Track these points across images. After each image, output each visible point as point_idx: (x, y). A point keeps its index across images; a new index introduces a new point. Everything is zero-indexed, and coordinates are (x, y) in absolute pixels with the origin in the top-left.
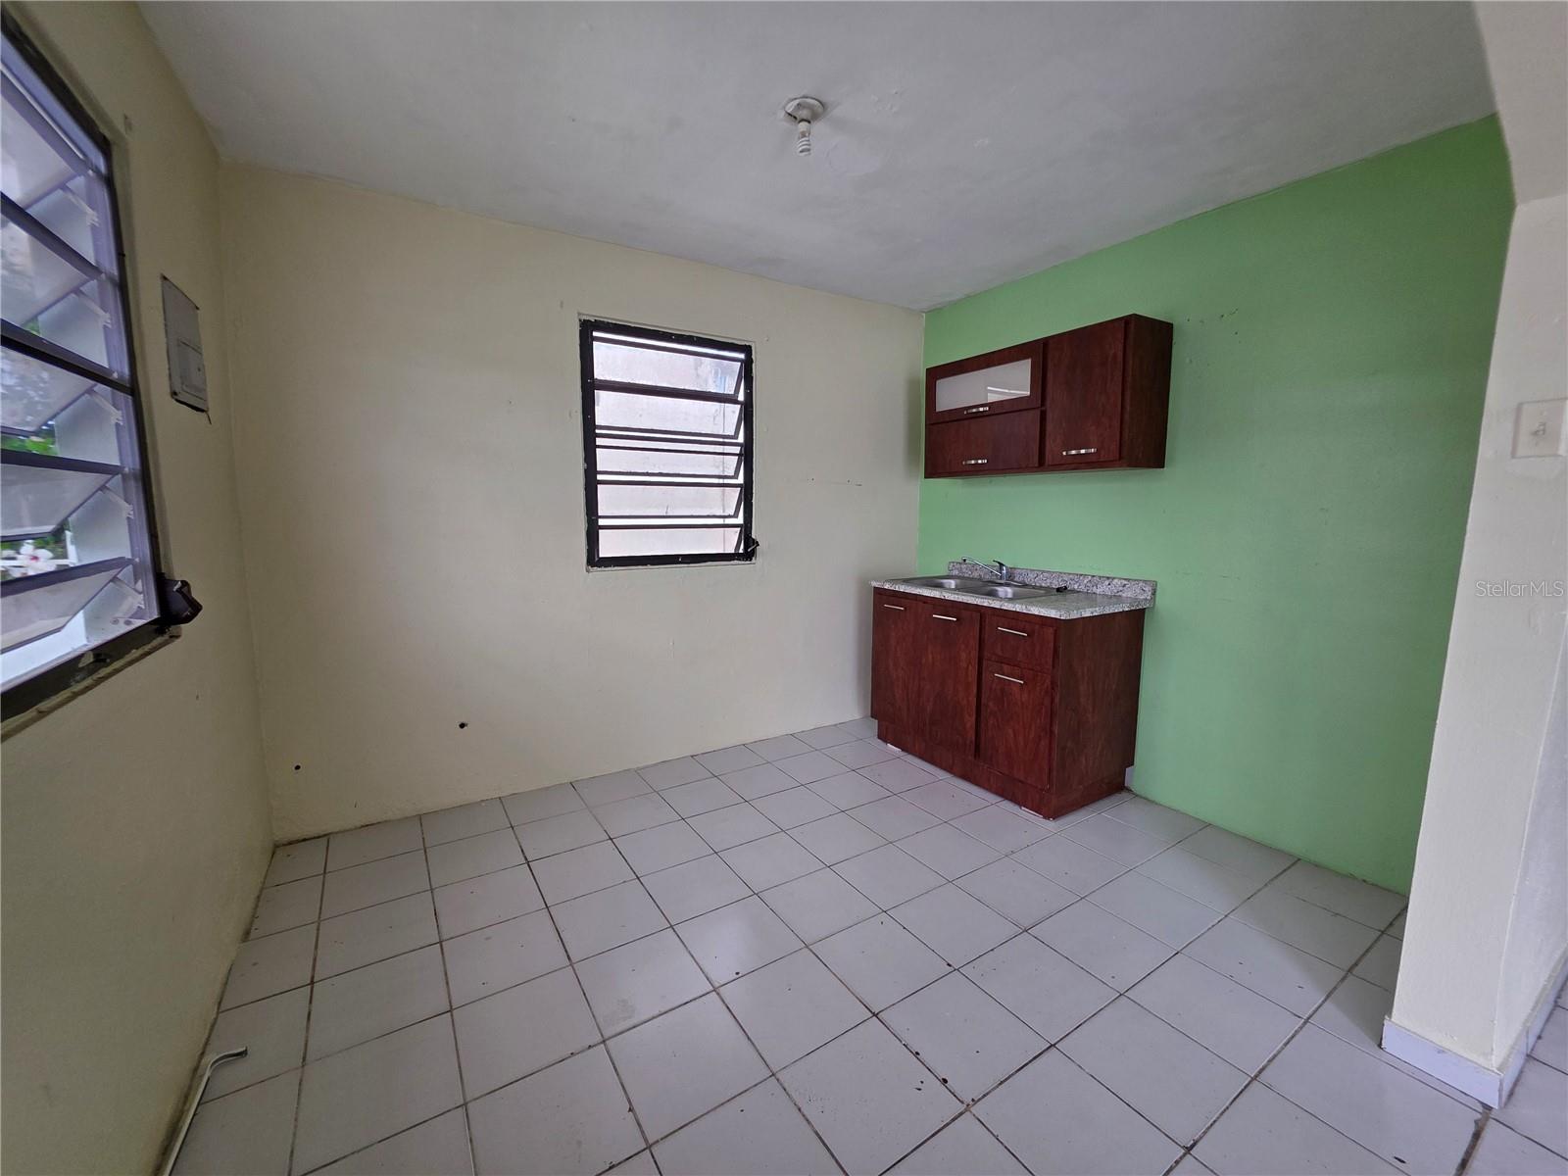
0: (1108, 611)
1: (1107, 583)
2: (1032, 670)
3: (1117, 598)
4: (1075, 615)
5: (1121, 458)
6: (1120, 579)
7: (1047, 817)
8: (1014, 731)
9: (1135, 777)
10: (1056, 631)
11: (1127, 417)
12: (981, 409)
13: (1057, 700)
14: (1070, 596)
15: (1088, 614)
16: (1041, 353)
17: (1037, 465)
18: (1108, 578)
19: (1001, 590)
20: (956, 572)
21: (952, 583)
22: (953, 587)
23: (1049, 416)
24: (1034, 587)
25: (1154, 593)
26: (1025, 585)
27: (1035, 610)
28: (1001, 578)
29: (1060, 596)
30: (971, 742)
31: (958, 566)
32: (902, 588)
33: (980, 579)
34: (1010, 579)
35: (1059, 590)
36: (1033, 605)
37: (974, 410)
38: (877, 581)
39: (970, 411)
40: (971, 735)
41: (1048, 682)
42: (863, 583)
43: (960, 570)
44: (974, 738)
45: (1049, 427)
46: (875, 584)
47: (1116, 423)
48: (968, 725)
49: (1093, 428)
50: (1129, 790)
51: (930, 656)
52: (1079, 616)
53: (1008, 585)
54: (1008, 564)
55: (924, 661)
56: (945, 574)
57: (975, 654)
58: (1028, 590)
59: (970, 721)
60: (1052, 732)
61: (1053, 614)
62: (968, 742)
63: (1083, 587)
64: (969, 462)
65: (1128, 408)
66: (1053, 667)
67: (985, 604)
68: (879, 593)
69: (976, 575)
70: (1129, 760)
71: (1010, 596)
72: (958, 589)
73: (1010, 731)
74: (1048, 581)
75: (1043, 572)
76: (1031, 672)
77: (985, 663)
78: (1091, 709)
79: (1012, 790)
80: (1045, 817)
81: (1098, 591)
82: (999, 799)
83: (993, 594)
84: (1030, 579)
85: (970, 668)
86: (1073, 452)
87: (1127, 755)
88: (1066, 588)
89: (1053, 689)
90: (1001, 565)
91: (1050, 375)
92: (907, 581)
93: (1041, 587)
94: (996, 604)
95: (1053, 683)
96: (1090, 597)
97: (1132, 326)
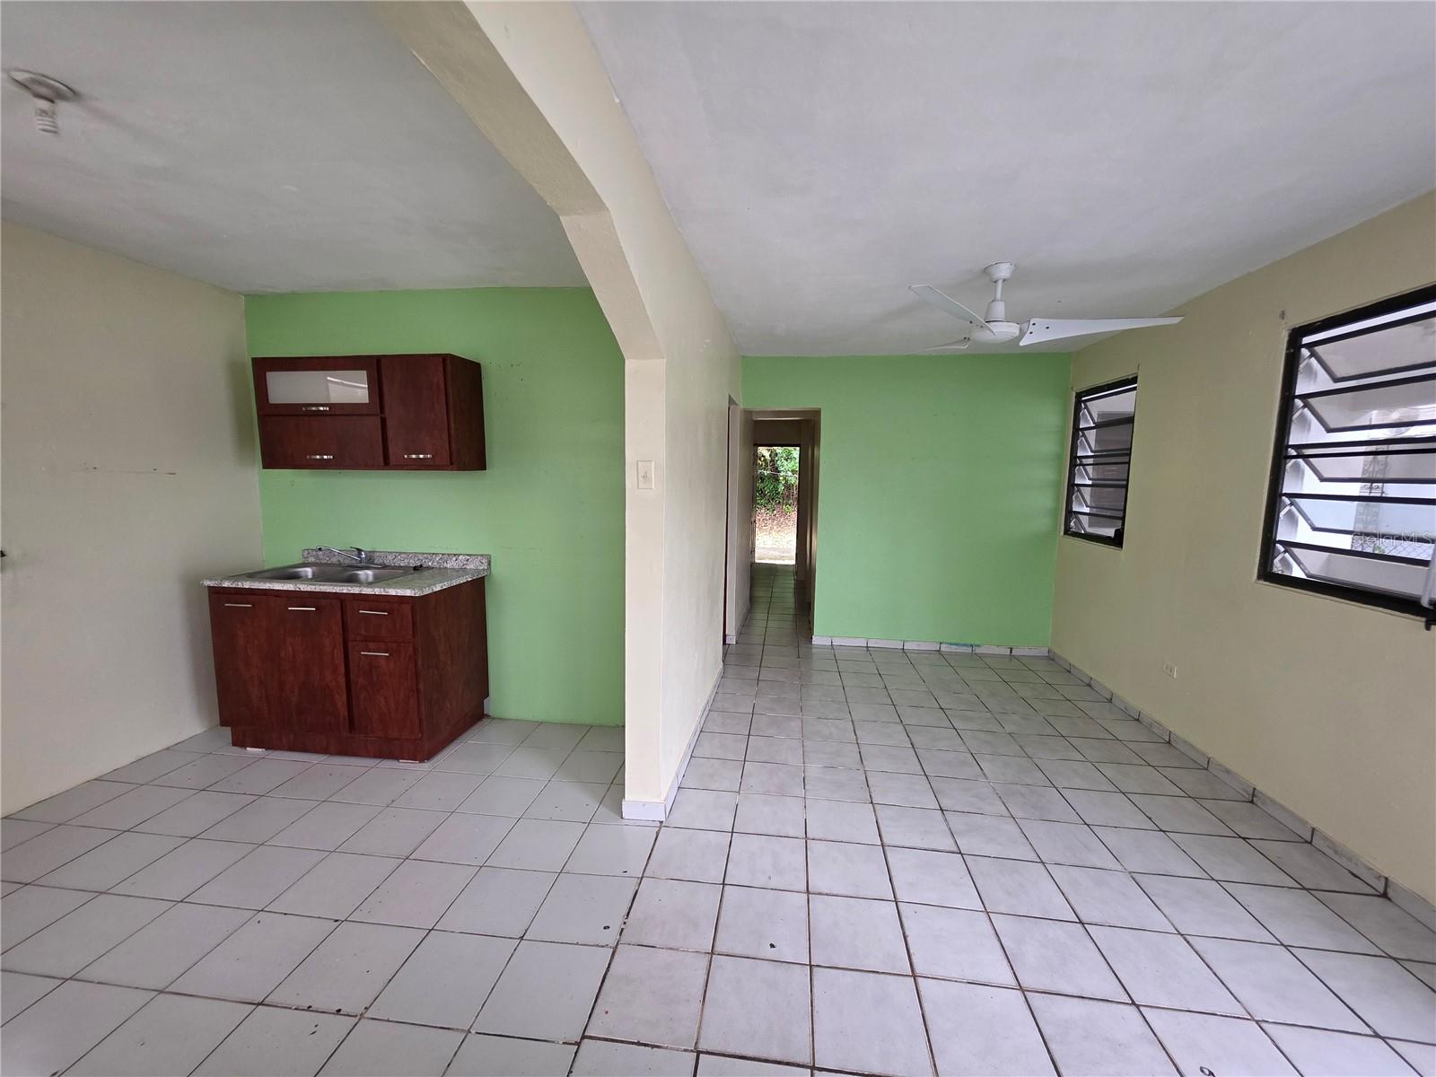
0: (455, 583)
1: (454, 559)
2: (395, 642)
3: (463, 570)
4: (427, 591)
5: (452, 464)
6: (464, 555)
7: (422, 761)
8: (385, 698)
9: (491, 706)
10: (412, 607)
11: (453, 432)
12: (321, 409)
13: (420, 663)
14: (426, 573)
15: (437, 588)
16: (376, 367)
17: (382, 464)
18: (455, 555)
19: (362, 573)
20: (312, 559)
21: (309, 571)
22: (310, 576)
23: (389, 423)
24: (394, 568)
25: (489, 564)
26: (385, 567)
27: (392, 592)
28: (360, 562)
29: (416, 575)
30: (345, 719)
31: (314, 553)
32: (247, 585)
33: (340, 564)
34: (369, 562)
35: (415, 568)
36: (390, 586)
37: (314, 409)
38: (211, 580)
39: (309, 409)
40: (344, 712)
41: (411, 649)
42: (190, 583)
43: (317, 556)
44: (346, 713)
45: (390, 433)
46: (208, 583)
47: (445, 437)
48: (340, 704)
49: (427, 438)
50: (488, 716)
51: (290, 649)
52: (431, 591)
53: (368, 568)
54: (366, 547)
55: (282, 655)
56: (301, 562)
57: (339, 639)
58: (388, 572)
59: (341, 700)
60: (418, 690)
61: (408, 593)
62: (341, 719)
63: (435, 564)
64: (313, 457)
65: (452, 425)
66: (414, 636)
67: (345, 591)
68: (216, 593)
69: (334, 560)
70: (485, 693)
71: (371, 579)
72: (317, 578)
73: (382, 700)
74: (406, 561)
75: (400, 553)
76: (396, 644)
77: (350, 644)
78: (449, 663)
79: (389, 750)
80: (420, 762)
81: (448, 566)
82: (377, 761)
83: (353, 580)
84: (389, 560)
85: (336, 651)
86: (414, 456)
87: (483, 690)
88: (421, 566)
89: (415, 654)
90: (359, 551)
91: (385, 389)
92: (251, 576)
93: (400, 567)
94: (355, 590)
95: (415, 650)
96: (443, 572)
97: (448, 362)
